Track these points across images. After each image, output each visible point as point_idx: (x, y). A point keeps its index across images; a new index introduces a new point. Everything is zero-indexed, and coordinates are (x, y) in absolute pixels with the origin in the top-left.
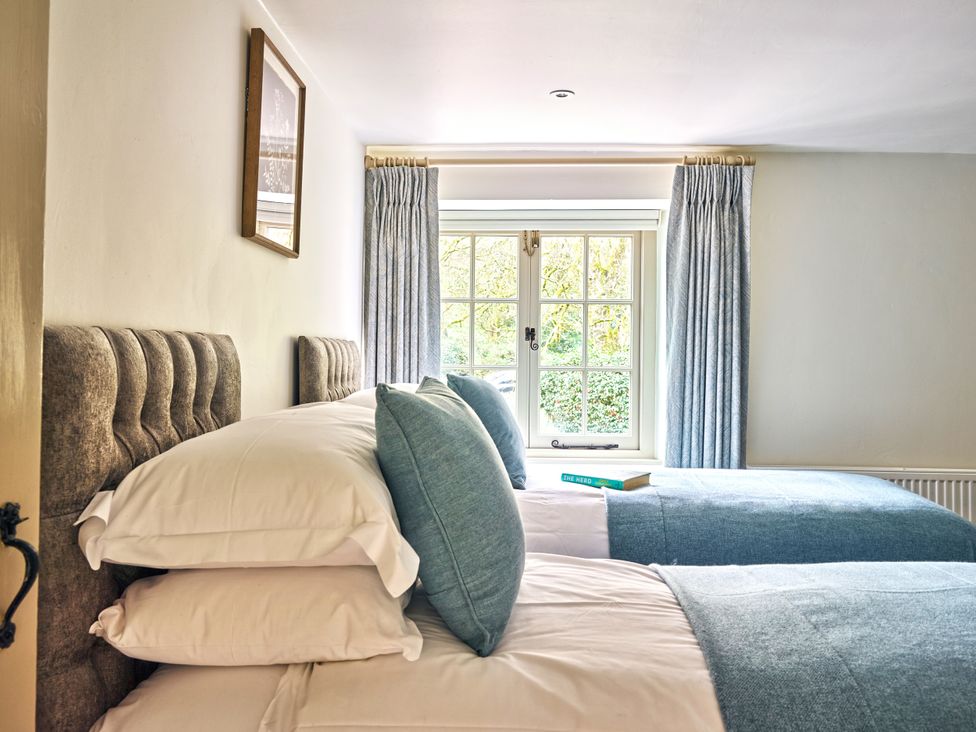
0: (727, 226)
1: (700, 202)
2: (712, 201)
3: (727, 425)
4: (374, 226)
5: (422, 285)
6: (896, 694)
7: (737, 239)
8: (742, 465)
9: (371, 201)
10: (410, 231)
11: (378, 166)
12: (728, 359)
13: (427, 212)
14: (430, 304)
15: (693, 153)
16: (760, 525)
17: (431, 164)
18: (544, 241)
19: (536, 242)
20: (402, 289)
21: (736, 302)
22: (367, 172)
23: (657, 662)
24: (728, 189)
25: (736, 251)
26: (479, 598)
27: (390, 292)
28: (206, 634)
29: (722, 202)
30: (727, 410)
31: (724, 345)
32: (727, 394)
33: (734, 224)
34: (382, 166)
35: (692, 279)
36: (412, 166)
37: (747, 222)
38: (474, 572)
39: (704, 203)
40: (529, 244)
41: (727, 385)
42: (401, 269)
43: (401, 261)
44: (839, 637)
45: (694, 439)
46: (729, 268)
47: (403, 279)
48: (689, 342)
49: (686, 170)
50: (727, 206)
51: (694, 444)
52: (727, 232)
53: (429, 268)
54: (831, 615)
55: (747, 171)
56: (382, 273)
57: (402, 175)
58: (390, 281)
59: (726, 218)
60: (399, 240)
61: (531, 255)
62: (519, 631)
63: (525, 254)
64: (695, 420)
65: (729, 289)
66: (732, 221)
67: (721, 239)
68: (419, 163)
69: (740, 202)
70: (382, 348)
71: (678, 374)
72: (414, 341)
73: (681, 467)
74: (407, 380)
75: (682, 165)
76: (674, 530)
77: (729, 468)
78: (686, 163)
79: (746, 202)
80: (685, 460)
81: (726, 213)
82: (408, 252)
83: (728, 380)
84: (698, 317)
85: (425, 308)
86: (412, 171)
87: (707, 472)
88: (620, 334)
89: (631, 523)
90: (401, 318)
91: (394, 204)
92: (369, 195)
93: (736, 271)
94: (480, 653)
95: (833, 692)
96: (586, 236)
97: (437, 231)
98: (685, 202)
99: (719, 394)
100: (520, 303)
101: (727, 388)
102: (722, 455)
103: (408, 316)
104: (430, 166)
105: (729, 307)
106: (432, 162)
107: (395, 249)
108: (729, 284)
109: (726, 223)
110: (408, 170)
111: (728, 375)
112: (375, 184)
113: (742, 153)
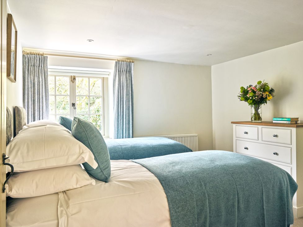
0: (128, 77)
1: (121, 71)
2: (124, 71)
3: (129, 127)
4: (27, 72)
5: (43, 91)
6: (191, 176)
7: (130, 81)
8: (133, 137)
9: (25, 65)
10: (39, 74)
11: (27, 54)
12: (129, 111)
13: (44, 69)
14: (46, 96)
15: (119, 58)
16: (144, 150)
17: (45, 55)
18: (77, 79)
19: (74, 79)
20: (37, 91)
21: (130, 97)
22: (23, 55)
23: (146, 177)
24: (128, 68)
25: (130, 84)
26: (104, 169)
27: (32, 93)
28: (37, 187)
29: (127, 71)
30: (129, 124)
31: (128, 107)
32: (129, 120)
33: (130, 77)
34: (29, 54)
35: (120, 91)
36: (39, 55)
37: (133, 77)
38: (103, 163)
39: (122, 71)
40: (72, 79)
41: (129, 117)
42: (36, 85)
43: (36, 83)
44: (177, 168)
45: (121, 131)
46: (129, 88)
47: (37, 89)
48: (119, 107)
49: (118, 62)
50: (128, 72)
51: (121, 133)
52: (128, 79)
53: (45, 86)
54: (174, 164)
55: (132, 64)
56: (30, 86)
57: (36, 57)
58: (32, 89)
59: (128, 75)
60: (35, 77)
61: (73, 82)
62: (112, 176)
63: (71, 82)
64: (121, 127)
65: (129, 93)
66: (129, 76)
67: (127, 81)
68: (41, 54)
69: (131, 72)
70: (30, 109)
71: (117, 115)
72: (41, 107)
73: (118, 138)
74: (39, 119)
75: (117, 61)
76: (125, 153)
77: (130, 138)
78: (118, 61)
79: (132, 72)
80: (119, 137)
81: (128, 74)
82: (38, 81)
83: (129, 116)
84: (121, 100)
85: (44, 97)
86: (39, 57)
87: (125, 139)
88: (82, 104)
89: (114, 153)
90: (36, 100)
91: (33, 66)
92: (24, 63)
93: (130, 89)
94: (106, 182)
95: (180, 177)
96: (89, 78)
97: (48, 75)
98: (118, 71)
99: (127, 120)
100: (70, 96)
101: (129, 118)
102: (128, 135)
103: (39, 100)
104: (45, 56)
105: (129, 98)
106: (45, 54)
107: (34, 80)
108: (129, 92)
109: (128, 76)
110: (38, 56)
111: (129, 115)
112: (26, 59)
113: (131, 59)
